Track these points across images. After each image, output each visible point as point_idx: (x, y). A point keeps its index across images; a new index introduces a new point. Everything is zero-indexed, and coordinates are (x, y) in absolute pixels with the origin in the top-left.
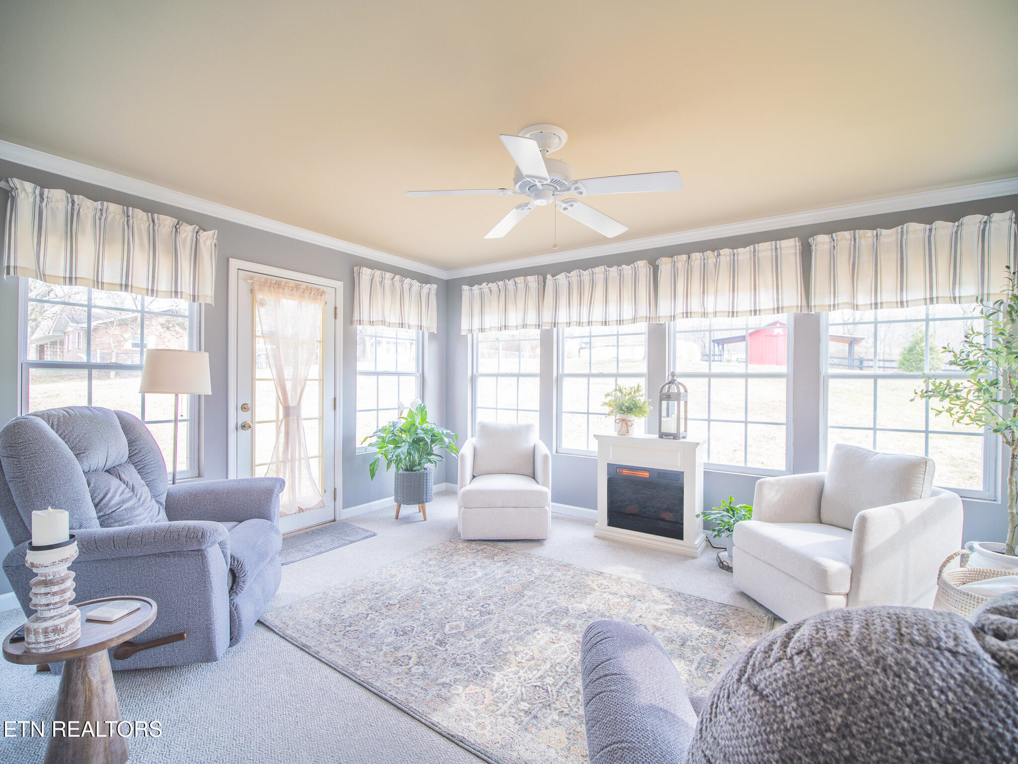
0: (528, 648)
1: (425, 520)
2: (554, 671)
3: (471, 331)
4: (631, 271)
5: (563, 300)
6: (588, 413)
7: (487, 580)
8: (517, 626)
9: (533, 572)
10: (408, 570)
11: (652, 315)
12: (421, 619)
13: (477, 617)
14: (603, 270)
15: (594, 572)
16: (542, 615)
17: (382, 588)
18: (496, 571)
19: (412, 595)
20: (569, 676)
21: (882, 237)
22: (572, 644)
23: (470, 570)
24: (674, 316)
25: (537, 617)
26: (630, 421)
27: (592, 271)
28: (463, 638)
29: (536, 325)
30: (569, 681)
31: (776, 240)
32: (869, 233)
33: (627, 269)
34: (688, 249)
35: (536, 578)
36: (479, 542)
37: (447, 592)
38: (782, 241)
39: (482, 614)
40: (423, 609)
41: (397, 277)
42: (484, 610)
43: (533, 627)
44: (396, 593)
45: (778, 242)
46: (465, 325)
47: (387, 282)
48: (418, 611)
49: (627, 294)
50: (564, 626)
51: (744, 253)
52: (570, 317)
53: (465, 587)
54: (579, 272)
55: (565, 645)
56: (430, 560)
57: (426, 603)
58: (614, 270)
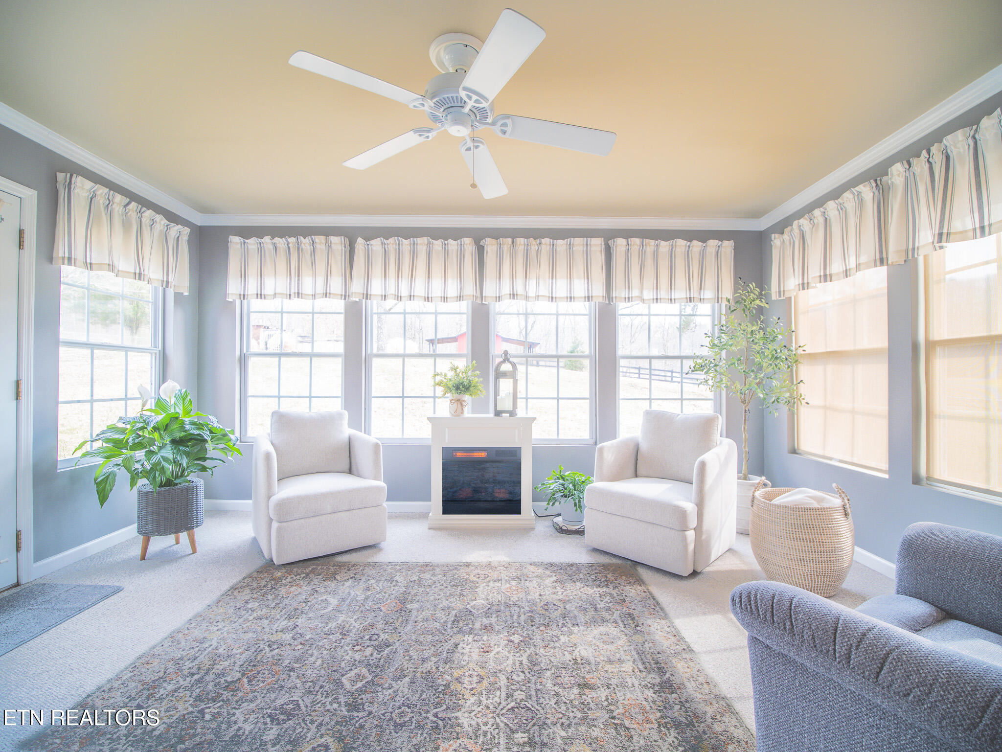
0: (466, 668)
1: (194, 551)
2: (515, 683)
3: (244, 296)
4: (456, 247)
5: (377, 269)
6: (403, 397)
7: (349, 605)
8: (433, 648)
9: (397, 581)
10: (221, 625)
11: (478, 294)
12: (298, 685)
13: (375, 655)
14: (426, 242)
15: (460, 564)
16: (449, 626)
17: (196, 662)
18: (352, 593)
19: (256, 657)
20: (533, 681)
21: (660, 248)
22: (506, 646)
23: (315, 600)
24: (499, 297)
25: (445, 630)
26: (464, 401)
27: (414, 241)
28: (380, 689)
29: (342, 295)
30: (539, 687)
31: (587, 237)
32: (652, 242)
33: (452, 244)
34: (514, 234)
35: (406, 587)
36: (301, 564)
37: (308, 637)
38: (592, 239)
39: (378, 649)
40: (290, 670)
41: (133, 205)
42: (376, 643)
43: (452, 642)
44: (227, 663)
45: (589, 239)
46: (233, 287)
47: (117, 209)
48: (284, 677)
49: (452, 270)
50: (481, 629)
51: (561, 244)
52: (385, 289)
53: (327, 624)
54: (398, 240)
55: (500, 649)
56: (246, 602)
57: (288, 661)
58: (438, 244)
